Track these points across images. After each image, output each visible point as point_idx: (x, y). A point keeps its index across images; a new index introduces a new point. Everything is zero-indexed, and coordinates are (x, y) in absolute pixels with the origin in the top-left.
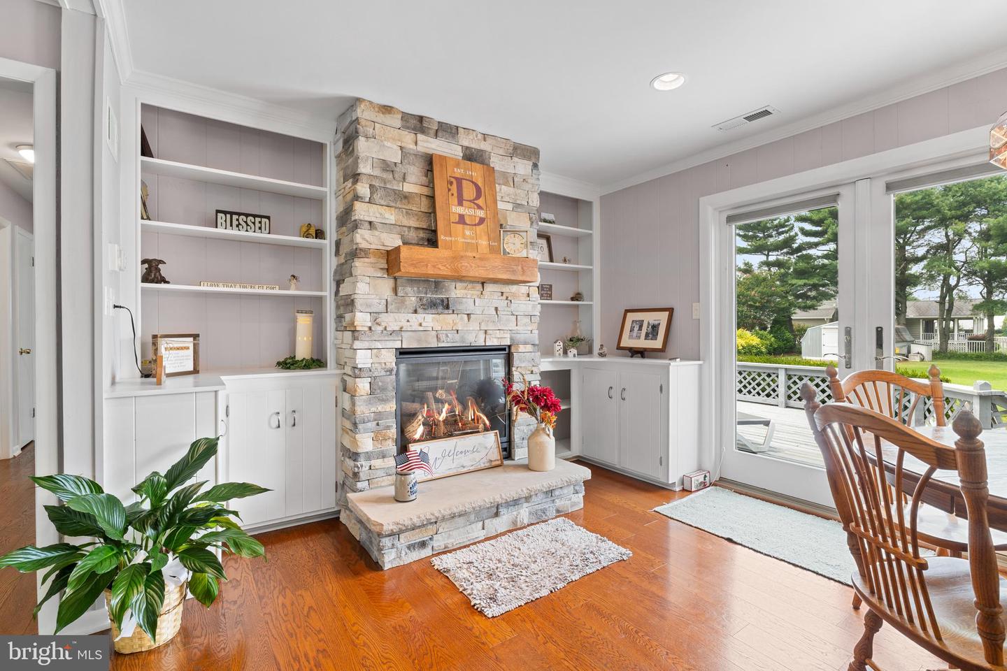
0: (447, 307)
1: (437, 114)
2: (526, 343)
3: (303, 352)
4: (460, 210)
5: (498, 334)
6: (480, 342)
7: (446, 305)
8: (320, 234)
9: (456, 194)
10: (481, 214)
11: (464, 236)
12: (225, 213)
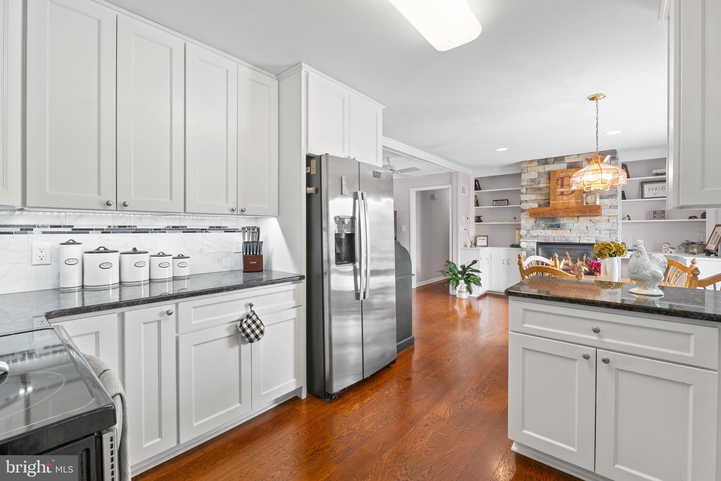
0: (559, 227)
3: (517, 242)
4: (562, 190)
9: (560, 184)
11: (562, 200)
12: (495, 201)
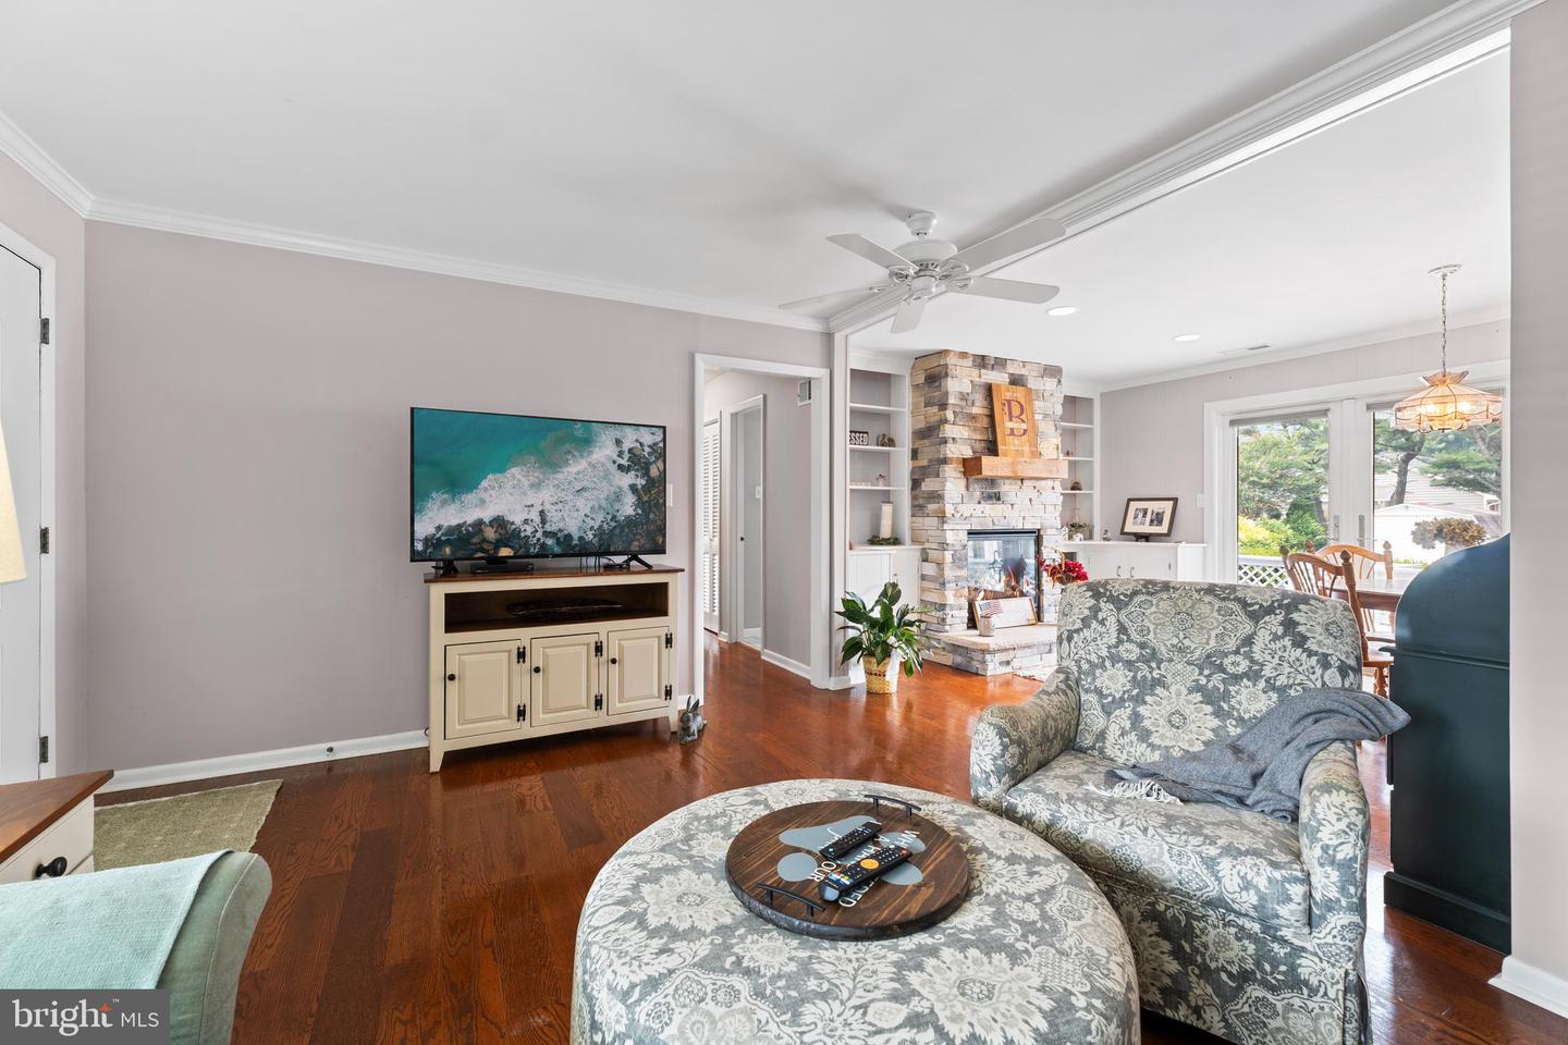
0: (999, 499)
1: (992, 351)
2: (1052, 528)
3: (885, 533)
4: (1011, 425)
5: (1033, 520)
6: (1020, 527)
7: (997, 497)
8: (891, 443)
9: (1007, 412)
10: (1024, 426)
11: (1014, 445)
